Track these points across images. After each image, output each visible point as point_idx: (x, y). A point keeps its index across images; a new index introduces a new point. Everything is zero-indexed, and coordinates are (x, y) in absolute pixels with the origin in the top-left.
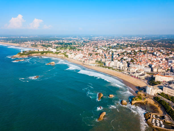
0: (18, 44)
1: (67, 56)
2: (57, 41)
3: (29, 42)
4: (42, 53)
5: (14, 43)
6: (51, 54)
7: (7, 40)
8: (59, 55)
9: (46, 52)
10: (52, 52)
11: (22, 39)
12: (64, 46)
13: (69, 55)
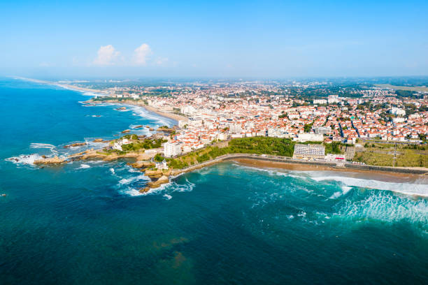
1: (146, 103)
4: (120, 99)
5: (95, 88)
6: (130, 101)
7: (85, 85)
8: (139, 103)
9: (125, 99)
13: (149, 102)
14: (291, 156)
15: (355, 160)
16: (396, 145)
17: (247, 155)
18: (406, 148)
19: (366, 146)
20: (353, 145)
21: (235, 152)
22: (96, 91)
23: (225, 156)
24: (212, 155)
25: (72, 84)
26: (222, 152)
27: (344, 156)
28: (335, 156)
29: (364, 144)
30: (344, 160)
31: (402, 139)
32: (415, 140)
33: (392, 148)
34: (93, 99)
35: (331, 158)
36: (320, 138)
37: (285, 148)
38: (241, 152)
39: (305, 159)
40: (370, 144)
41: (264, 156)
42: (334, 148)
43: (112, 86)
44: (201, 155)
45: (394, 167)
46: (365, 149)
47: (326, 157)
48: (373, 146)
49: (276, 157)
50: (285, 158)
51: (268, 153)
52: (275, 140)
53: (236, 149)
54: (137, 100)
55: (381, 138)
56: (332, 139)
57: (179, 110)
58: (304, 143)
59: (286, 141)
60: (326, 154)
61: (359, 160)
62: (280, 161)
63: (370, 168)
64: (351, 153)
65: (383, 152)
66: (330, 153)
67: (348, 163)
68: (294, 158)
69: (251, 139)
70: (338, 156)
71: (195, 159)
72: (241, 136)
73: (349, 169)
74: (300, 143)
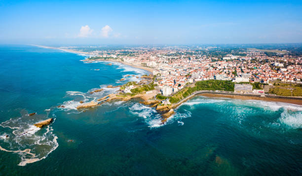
0: (87, 53)
1: (123, 60)
2: (123, 50)
3: (97, 51)
4: (105, 58)
5: (84, 51)
7: (78, 49)
8: (117, 60)
9: (108, 58)
10: (113, 58)
11: (91, 48)
12: (125, 53)
13: (124, 59)
14: (233, 91)
15: (270, 93)
16: (291, 84)
17: (206, 91)
18: (296, 86)
19: (274, 85)
20: (268, 84)
21: (200, 90)
22: (85, 53)
23: (195, 93)
24: (189, 92)
25: (69, 49)
26: (193, 90)
27: (263, 91)
28: (258, 91)
29: (273, 83)
30: (263, 93)
31: (292, 81)
32: (298, 81)
33: (289, 86)
34: (89, 58)
35: (256, 92)
36: (247, 80)
37: (229, 86)
38: (203, 89)
39: (242, 92)
40: (277, 83)
41: (217, 91)
42: (257, 86)
43: (94, 50)
44: (184, 93)
45: (292, 97)
46: (274, 87)
47: (253, 91)
48: (279, 85)
49: (224, 92)
50: (230, 92)
51: (219, 89)
52: (221, 82)
53: (199, 88)
54: (116, 58)
55: (281, 80)
56: (253, 80)
57: (145, 64)
58: (239, 83)
59: (228, 82)
60: (253, 90)
61: (272, 92)
62: (228, 94)
63: (280, 97)
64: (267, 89)
65: (284, 88)
66: (255, 89)
67: (266, 94)
68: (235, 92)
69: (207, 81)
70: (260, 91)
71: (182, 95)
72: (201, 80)
73: (268, 98)
74: (237, 83)
